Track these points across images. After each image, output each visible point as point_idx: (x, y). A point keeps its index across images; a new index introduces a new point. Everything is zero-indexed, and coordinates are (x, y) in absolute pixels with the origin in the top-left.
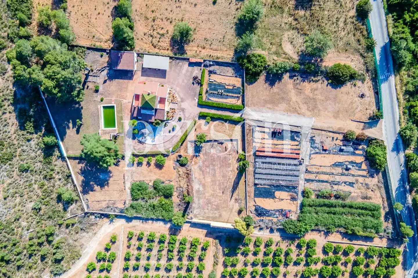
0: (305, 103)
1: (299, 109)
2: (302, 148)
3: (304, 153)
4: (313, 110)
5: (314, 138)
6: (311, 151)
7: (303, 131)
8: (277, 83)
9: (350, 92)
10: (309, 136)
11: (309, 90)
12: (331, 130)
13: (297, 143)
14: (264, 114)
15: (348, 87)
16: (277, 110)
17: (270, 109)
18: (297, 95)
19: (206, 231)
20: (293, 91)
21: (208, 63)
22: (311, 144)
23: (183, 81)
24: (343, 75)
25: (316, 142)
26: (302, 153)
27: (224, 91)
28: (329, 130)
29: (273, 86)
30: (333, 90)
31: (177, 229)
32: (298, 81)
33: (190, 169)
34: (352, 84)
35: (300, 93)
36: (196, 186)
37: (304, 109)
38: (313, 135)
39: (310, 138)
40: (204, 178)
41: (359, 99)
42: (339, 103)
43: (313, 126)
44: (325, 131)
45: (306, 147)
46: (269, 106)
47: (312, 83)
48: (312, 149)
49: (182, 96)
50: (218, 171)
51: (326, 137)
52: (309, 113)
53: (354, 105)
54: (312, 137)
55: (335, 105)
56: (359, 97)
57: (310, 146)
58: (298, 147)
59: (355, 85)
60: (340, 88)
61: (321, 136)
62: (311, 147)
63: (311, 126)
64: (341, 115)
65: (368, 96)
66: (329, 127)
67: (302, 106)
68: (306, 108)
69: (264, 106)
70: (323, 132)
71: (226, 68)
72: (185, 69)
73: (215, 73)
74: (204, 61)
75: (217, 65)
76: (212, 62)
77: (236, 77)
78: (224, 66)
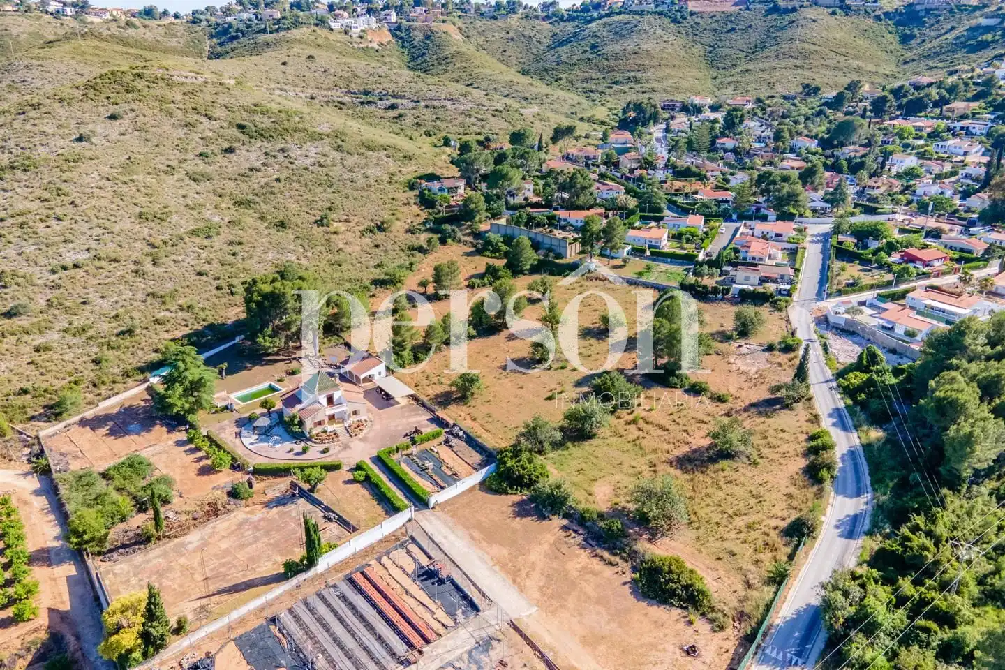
0: (548, 576)
1: (524, 576)
2: (447, 639)
3: (440, 651)
4: (551, 597)
5: (494, 643)
6: (460, 659)
7: (487, 613)
8: (530, 518)
9: (666, 626)
10: (491, 631)
11: (579, 566)
12: (550, 656)
13: (448, 621)
14: (452, 537)
15: (669, 616)
16: (481, 548)
17: (472, 538)
18: (546, 555)
19: (69, 608)
20: (546, 547)
21: (456, 430)
22: (476, 648)
23: (396, 426)
24: (670, 572)
25: (491, 653)
26: (437, 647)
27: (433, 470)
28: (546, 652)
29: (518, 519)
30: (632, 599)
31: (49, 560)
32: (572, 541)
33: (229, 511)
34: (684, 617)
35: (556, 558)
36: (193, 538)
37: (534, 582)
38: (501, 637)
39: (485, 635)
40: (223, 537)
41: (678, 651)
42: (620, 625)
43: (517, 619)
44: (534, 648)
45: (459, 643)
46: (476, 534)
47: (596, 561)
48: (466, 657)
49: (371, 435)
50: (259, 545)
51: (524, 661)
52: (537, 595)
53: (654, 652)
54: (491, 638)
55: (609, 622)
56: (682, 649)
57: (468, 648)
58: (442, 630)
59: (690, 623)
60: (650, 604)
61: (512, 651)
62: (470, 653)
63: (514, 616)
64: (602, 648)
65: (707, 661)
66: (551, 649)
67: (536, 575)
68: (541, 584)
69: (467, 528)
70: (528, 649)
71: (474, 453)
72: (419, 418)
73: (451, 447)
74: (455, 425)
75: (466, 442)
76: (464, 433)
77: (475, 469)
78: (474, 449)
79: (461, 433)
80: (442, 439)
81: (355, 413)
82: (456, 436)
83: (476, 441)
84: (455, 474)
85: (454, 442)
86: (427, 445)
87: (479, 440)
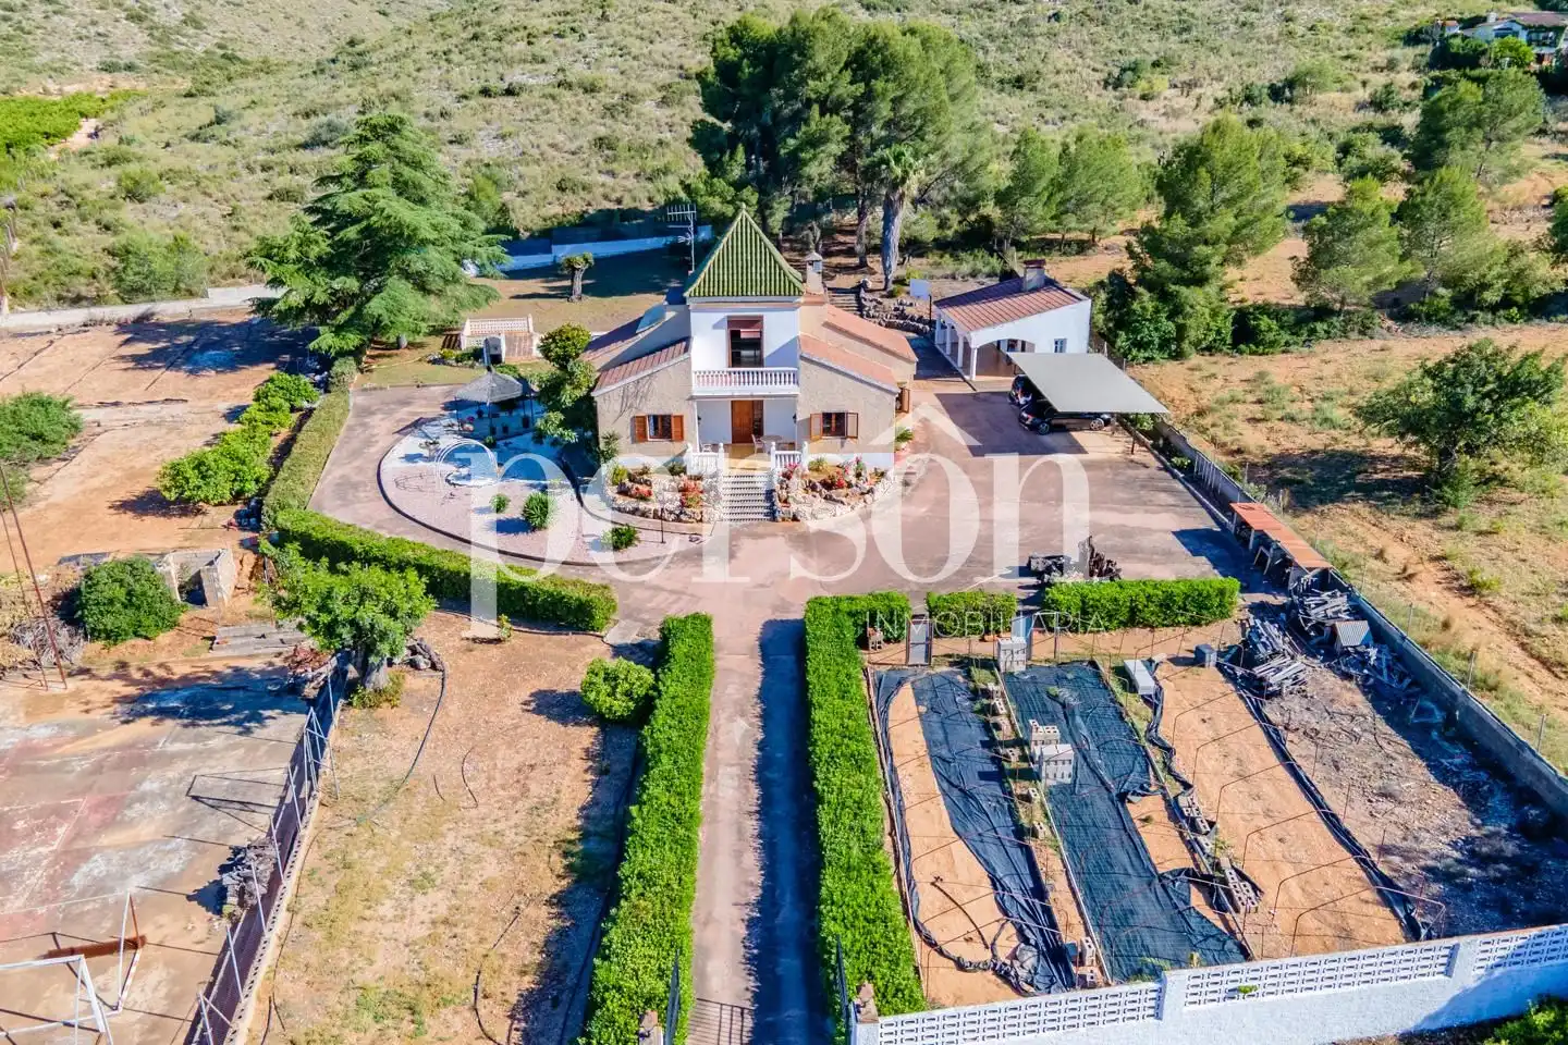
21: (1327, 606)
71: (1414, 775)
72: (1136, 519)
73: (1257, 691)
74: (1326, 581)
75: (1376, 694)
76: (1379, 634)
77: (1390, 893)
78: (1424, 747)
79: (1352, 633)
80: (1222, 634)
81: (835, 424)
82: (1322, 643)
83: (1449, 702)
84: (1212, 884)
85: (1286, 666)
86: (1108, 645)
87: (1485, 704)
